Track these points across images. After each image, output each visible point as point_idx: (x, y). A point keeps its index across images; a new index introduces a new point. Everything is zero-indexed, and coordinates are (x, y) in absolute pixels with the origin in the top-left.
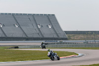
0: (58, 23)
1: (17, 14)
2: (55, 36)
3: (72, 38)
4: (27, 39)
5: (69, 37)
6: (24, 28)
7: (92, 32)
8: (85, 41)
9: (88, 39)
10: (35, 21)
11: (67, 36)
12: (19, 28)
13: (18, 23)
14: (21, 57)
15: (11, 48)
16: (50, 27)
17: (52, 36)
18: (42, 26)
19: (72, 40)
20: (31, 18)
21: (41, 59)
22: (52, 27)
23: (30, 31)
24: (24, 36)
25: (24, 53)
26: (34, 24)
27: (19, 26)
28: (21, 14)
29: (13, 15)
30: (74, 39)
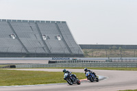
0: (70, 34)
1: (14, 21)
2: (67, 52)
3: (90, 54)
4: (28, 55)
5: (86, 52)
6: (23, 40)
7: (118, 47)
8: (107, 59)
9: (112, 55)
10: (39, 30)
11: (82, 52)
12: (17, 40)
13: (15, 34)
14: (19, 80)
15: (5, 67)
16: (60, 39)
17: (62, 52)
18: (48, 38)
19: (90, 56)
20: (34, 26)
21: (46, 83)
22: (63, 39)
23: (32, 44)
24: (24, 51)
25: (23, 75)
26: (38, 35)
27: (17, 37)
28: (19, 21)
29: (9, 21)
30: (92, 56)
